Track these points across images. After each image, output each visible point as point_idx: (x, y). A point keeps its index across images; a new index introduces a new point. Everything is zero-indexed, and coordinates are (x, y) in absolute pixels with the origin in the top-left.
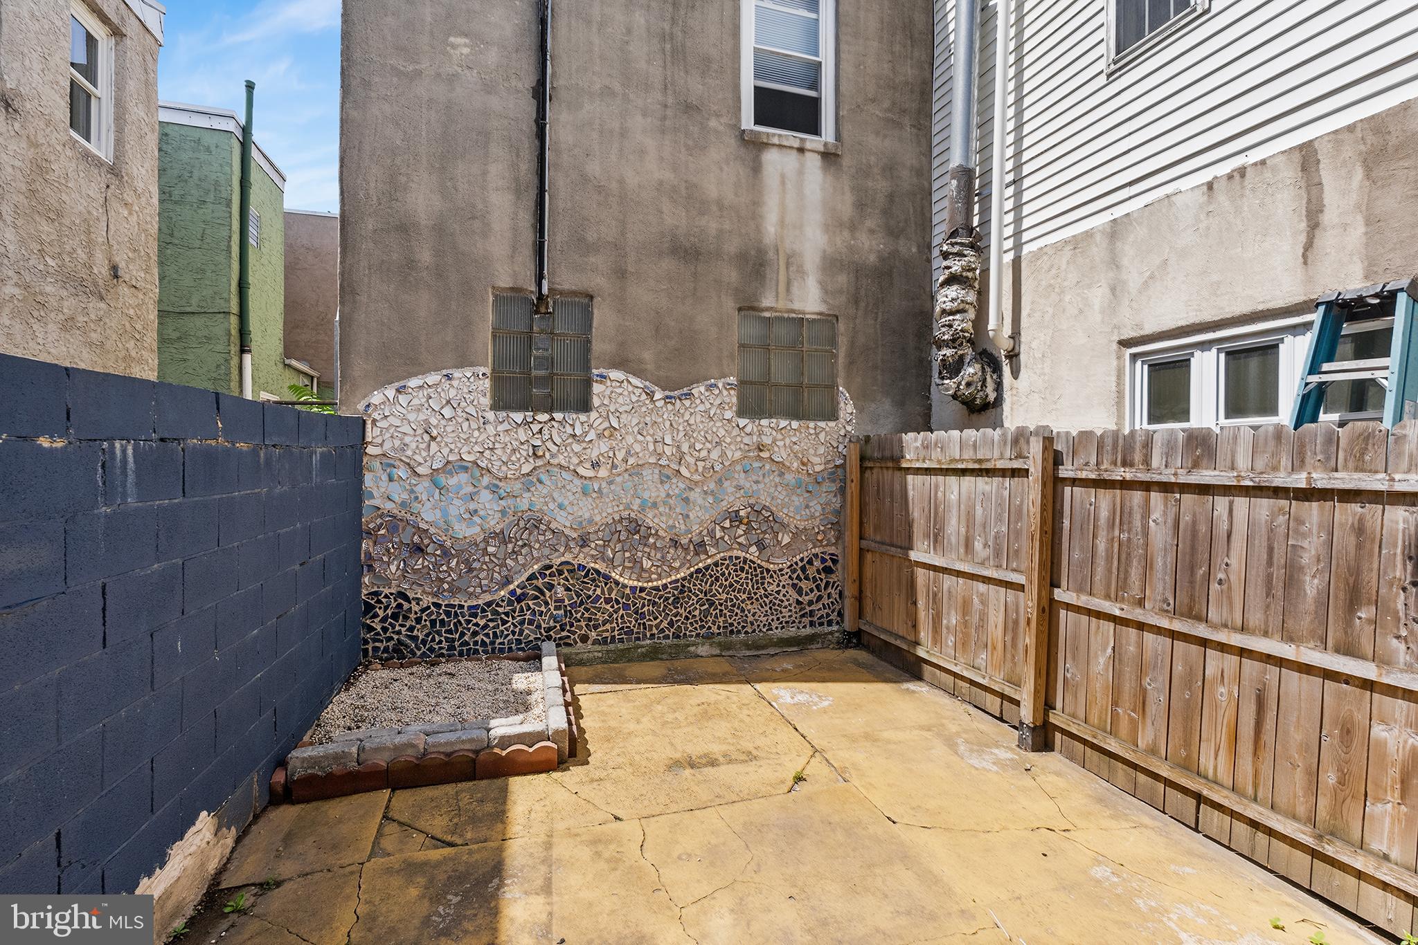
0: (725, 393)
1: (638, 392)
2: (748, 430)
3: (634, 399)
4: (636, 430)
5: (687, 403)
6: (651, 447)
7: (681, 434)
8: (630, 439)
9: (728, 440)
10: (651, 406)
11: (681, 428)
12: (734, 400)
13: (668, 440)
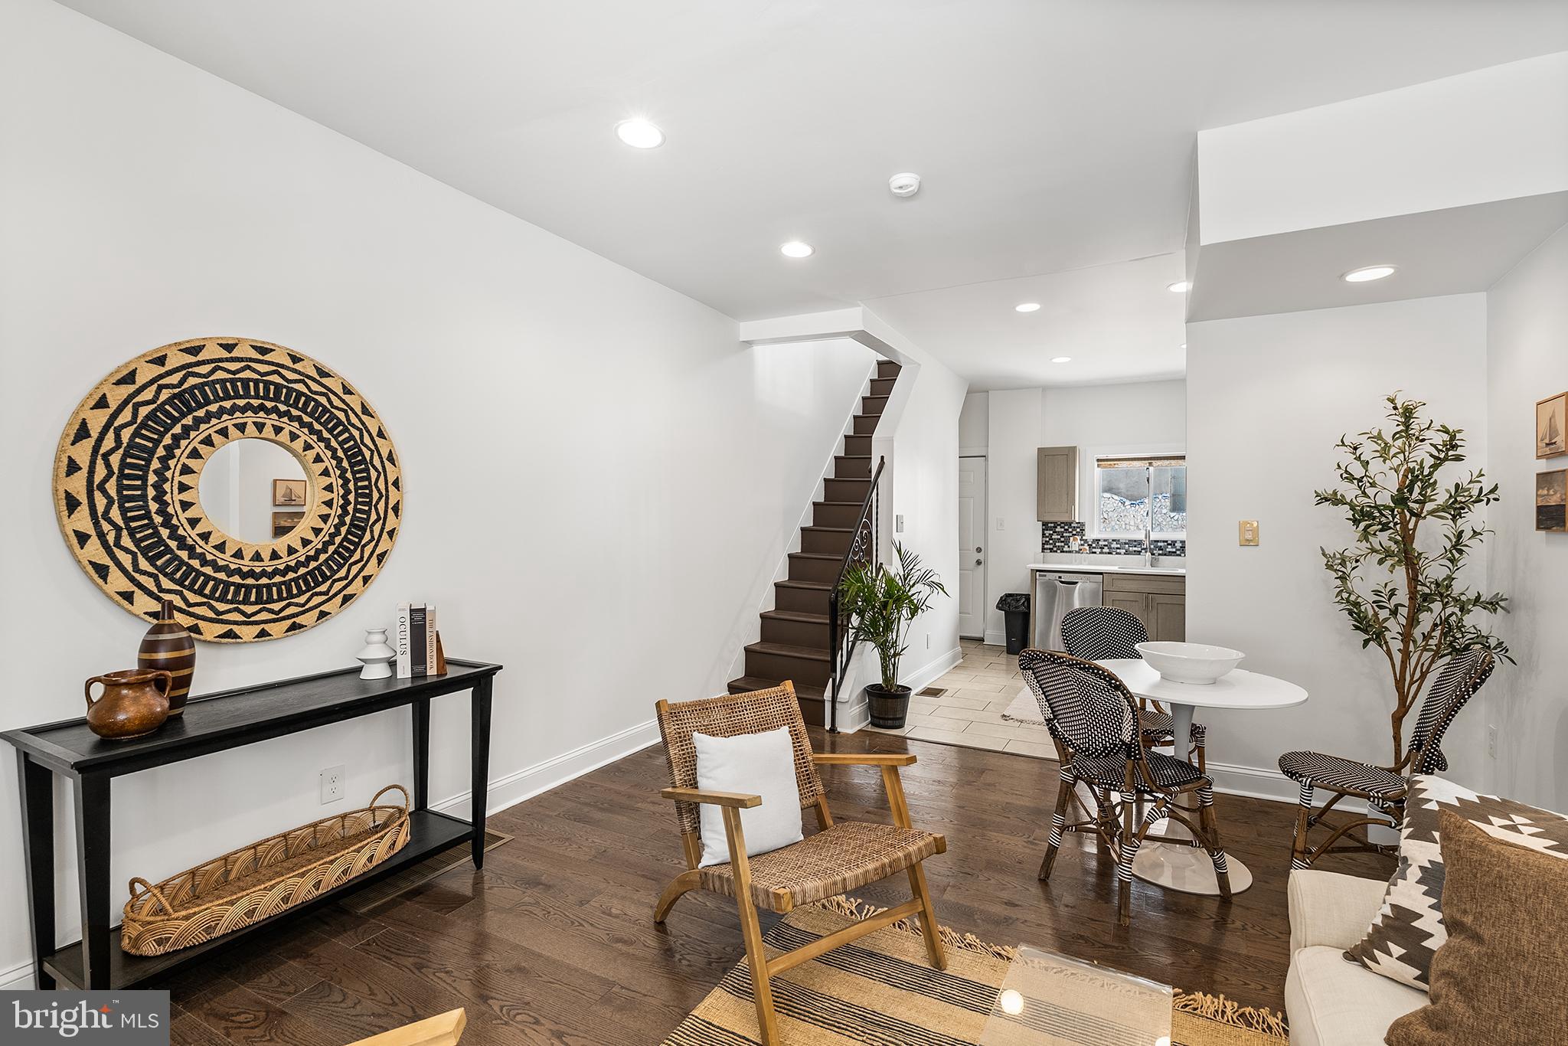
0: (1163, 501)
1: (1117, 502)
2: (1176, 518)
3: (1115, 505)
4: (1116, 519)
5: (1142, 506)
6: (1124, 526)
7: (1139, 521)
8: (1113, 523)
9: (1164, 523)
10: (1123, 508)
11: (1139, 517)
12: (1168, 504)
13: (1132, 523)
